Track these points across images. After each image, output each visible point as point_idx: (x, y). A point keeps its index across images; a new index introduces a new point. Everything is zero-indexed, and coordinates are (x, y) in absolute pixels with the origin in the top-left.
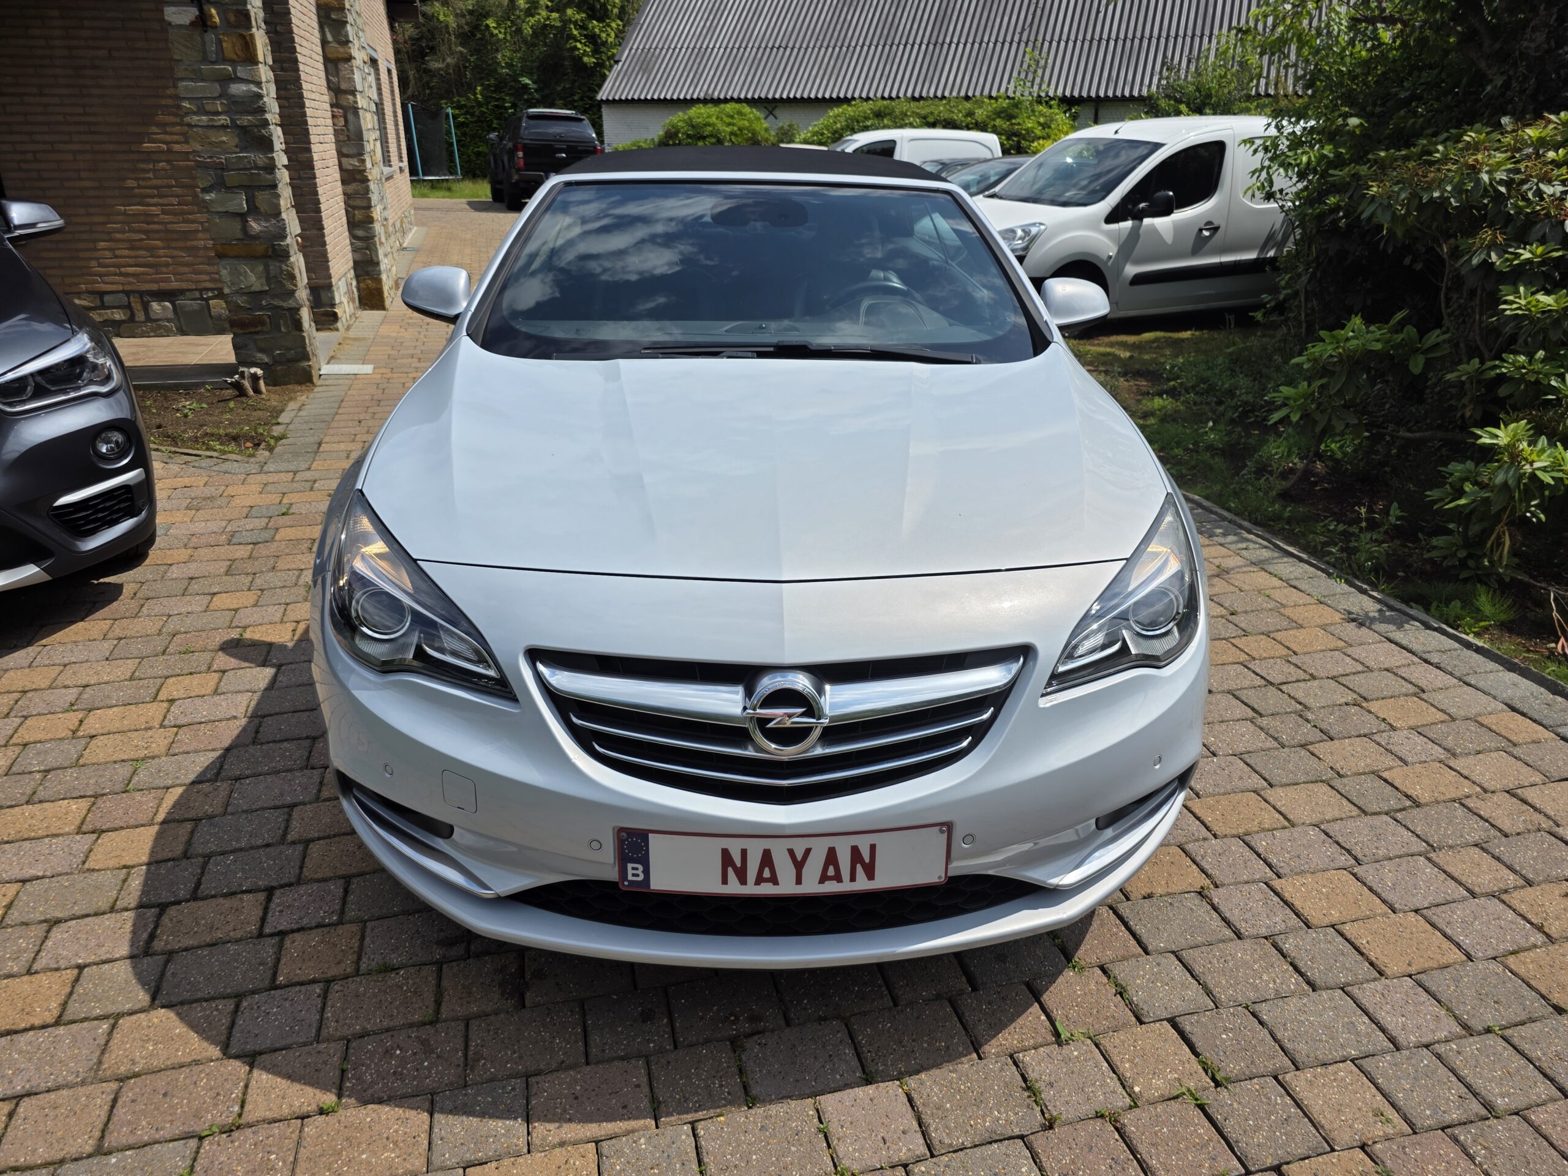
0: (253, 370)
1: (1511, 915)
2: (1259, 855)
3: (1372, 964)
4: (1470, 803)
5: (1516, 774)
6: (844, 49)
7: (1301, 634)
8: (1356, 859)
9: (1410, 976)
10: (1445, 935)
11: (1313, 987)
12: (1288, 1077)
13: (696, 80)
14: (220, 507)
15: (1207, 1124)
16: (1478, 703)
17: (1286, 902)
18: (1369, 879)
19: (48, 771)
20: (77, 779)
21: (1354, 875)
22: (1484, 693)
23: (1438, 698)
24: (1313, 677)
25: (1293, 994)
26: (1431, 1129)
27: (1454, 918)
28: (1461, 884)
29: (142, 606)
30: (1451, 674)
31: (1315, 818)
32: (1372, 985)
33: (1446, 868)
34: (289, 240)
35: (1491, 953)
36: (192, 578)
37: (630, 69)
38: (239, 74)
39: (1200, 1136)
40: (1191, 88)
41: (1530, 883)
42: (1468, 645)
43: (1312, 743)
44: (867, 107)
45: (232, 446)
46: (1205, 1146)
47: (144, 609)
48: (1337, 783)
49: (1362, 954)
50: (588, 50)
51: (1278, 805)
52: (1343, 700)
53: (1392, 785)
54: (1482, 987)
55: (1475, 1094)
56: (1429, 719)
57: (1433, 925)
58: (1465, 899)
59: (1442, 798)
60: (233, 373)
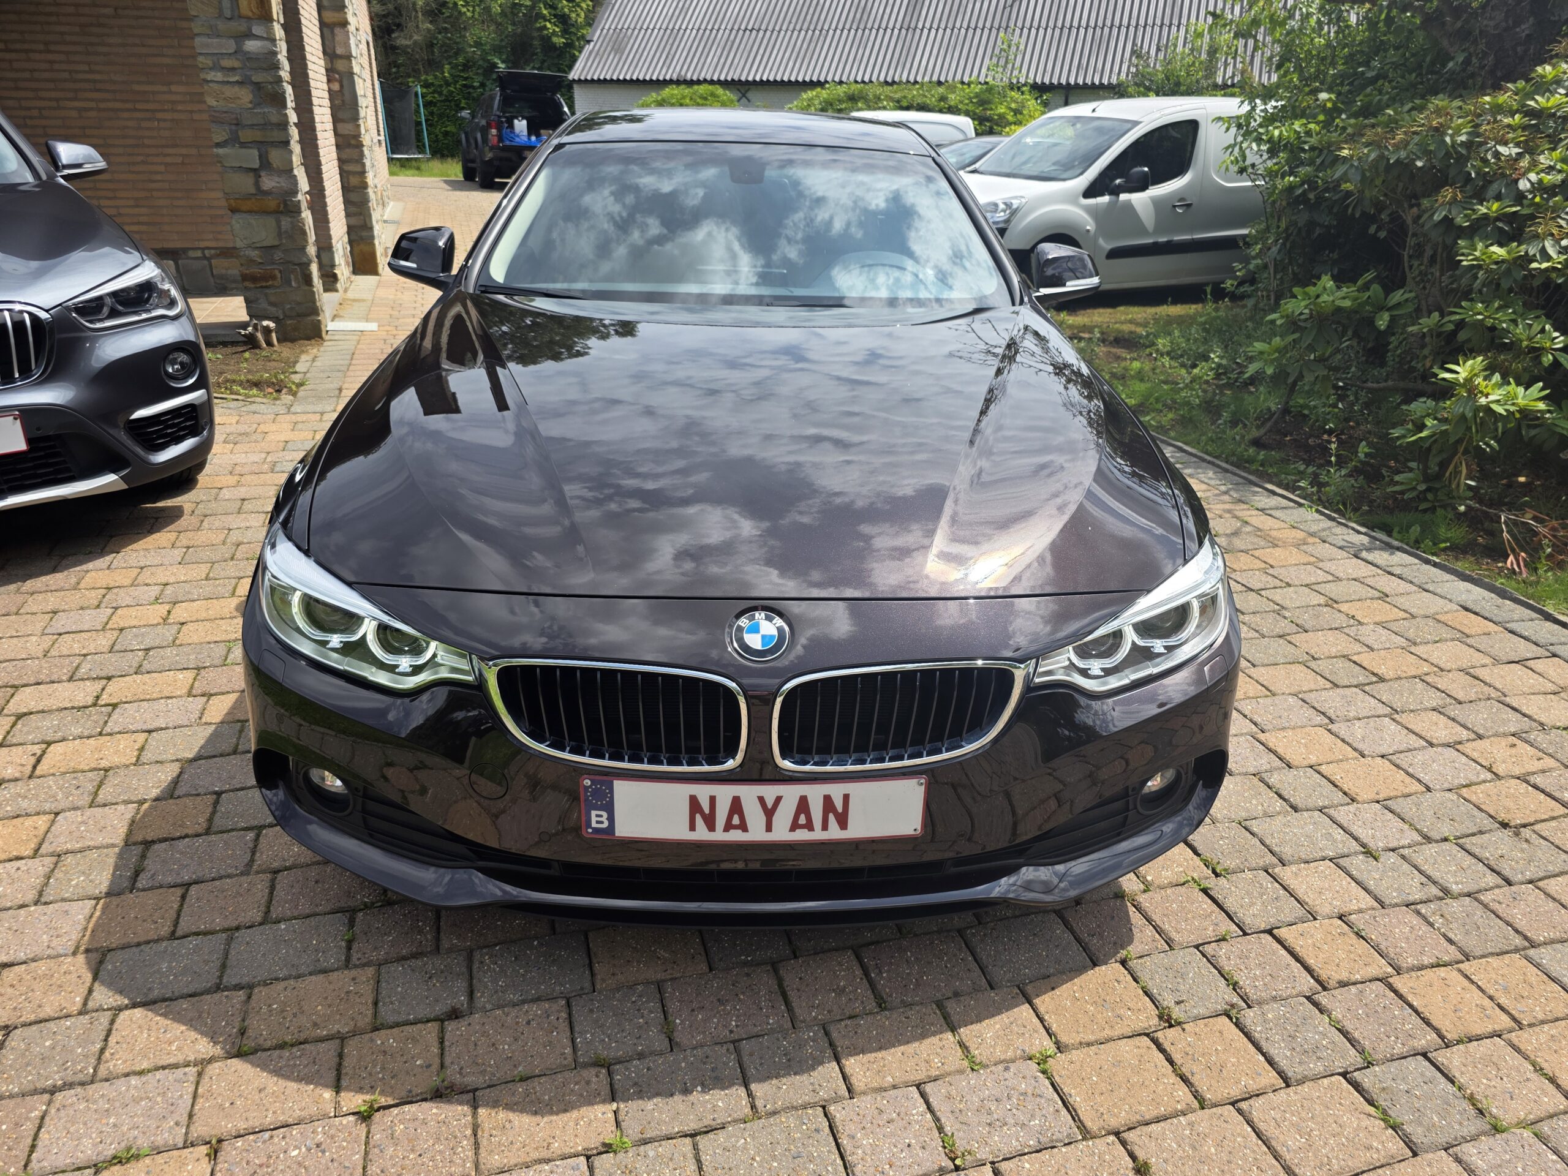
0: (265, 323)
1: (1464, 759)
2: (1245, 716)
3: (1345, 793)
4: (1428, 679)
5: (1467, 657)
6: (817, 32)
7: (1277, 552)
8: (1329, 718)
9: (1378, 802)
10: (1408, 773)
11: (1295, 809)
12: (1276, 870)
13: (668, 61)
14: (256, 441)
15: (1209, 901)
16: (1435, 605)
17: (1270, 750)
18: (1342, 734)
19: (147, 650)
20: (177, 655)
21: (1329, 731)
22: (1441, 597)
23: (1401, 601)
24: (1289, 585)
25: (1279, 813)
26: (1396, 905)
27: (1417, 762)
28: (1421, 737)
29: (202, 521)
30: (1411, 582)
31: (1292, 691)
32: (1346, 808)
33: (1408, 726)
34: (300, 197)
35: (1446, 786)
36: (243, 500)
37: (602, 49)
38: (254, 32)
39: (1204, 910)
40: (1161, 76)
41: (1480, 737)
42: (1427, 562)
43: (1289, 634)
44: (841, 90)
45: (255, 391)
46: (1210, 915)
47: (205, 524)
48: (1313, 664)
49: (1336, 786)
50: (557, 29)
51: (1261, 680)
52: (1316, 602)
53: (1360, 666)
54: (1439, 809)
55: (1434, 883)
56: (1392, 617)
57: (1397, 766)
58: (1424, 748)
59: (1404, 675)
60: (244, 326)
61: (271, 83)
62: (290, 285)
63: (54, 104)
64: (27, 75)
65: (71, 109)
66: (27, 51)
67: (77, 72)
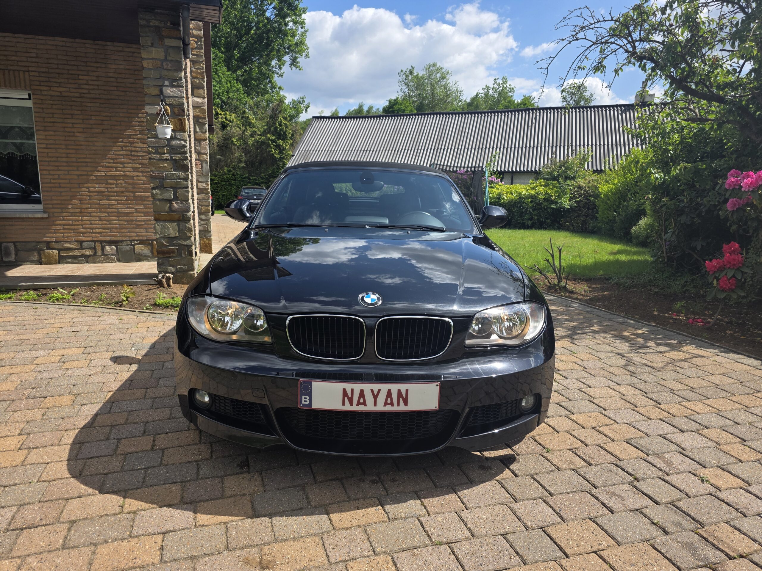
0: (168, 275)
19: (147, 469)
20: (167, 473)
34: (190, 213)
37: (299, 159)
38: (177, 136)
47: (161, 383)
50: (277, 151)
60: (156, 276)
61: (182, 160)
62: (181, 255)
63: (66, 172)
64: (55, 159)
65: (74, 175)
66: (56, 149)
67: (79, 158)
